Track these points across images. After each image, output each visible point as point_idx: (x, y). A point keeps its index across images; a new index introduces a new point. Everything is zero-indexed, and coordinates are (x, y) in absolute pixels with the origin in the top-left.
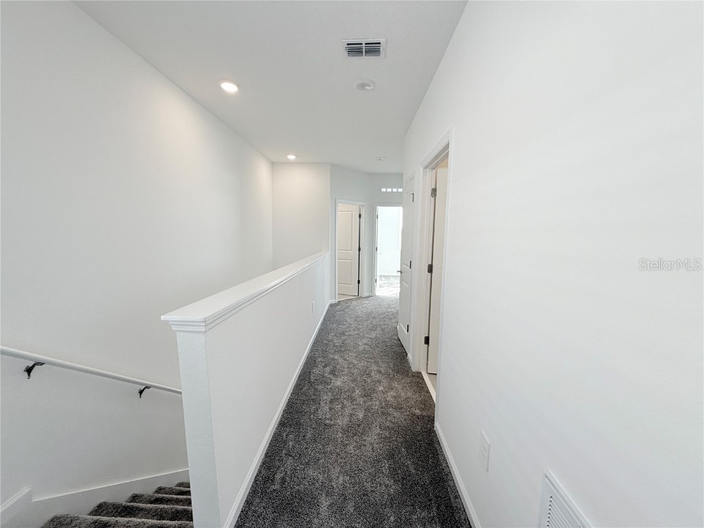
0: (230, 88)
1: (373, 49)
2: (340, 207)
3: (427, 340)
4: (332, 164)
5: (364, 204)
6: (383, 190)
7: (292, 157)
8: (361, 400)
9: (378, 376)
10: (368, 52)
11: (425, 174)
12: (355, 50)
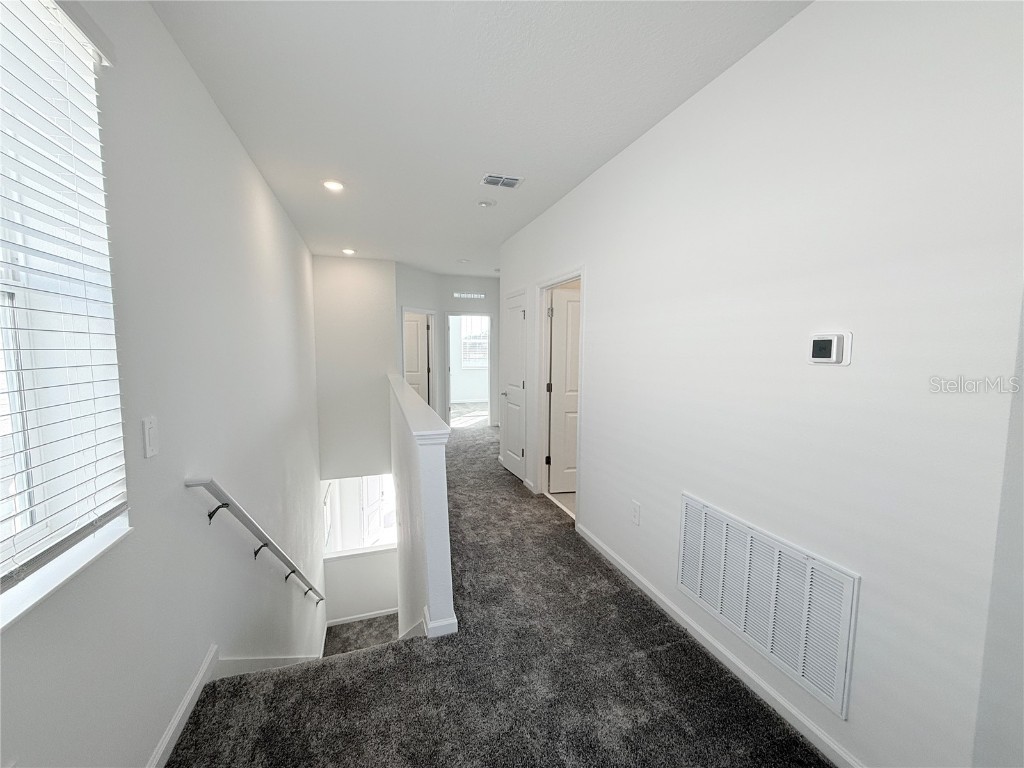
0: (334, 186)
1: (510, 183)
2: (406, 316)
3: (548, 461)
4: (397, 262)
5: (433, 312)
6: (456, 295)
7: (349, 252)
8: (502, 523)
9: (504, 503)
10: (504, 184)
11: (541, 295)
12: (493, 181)
